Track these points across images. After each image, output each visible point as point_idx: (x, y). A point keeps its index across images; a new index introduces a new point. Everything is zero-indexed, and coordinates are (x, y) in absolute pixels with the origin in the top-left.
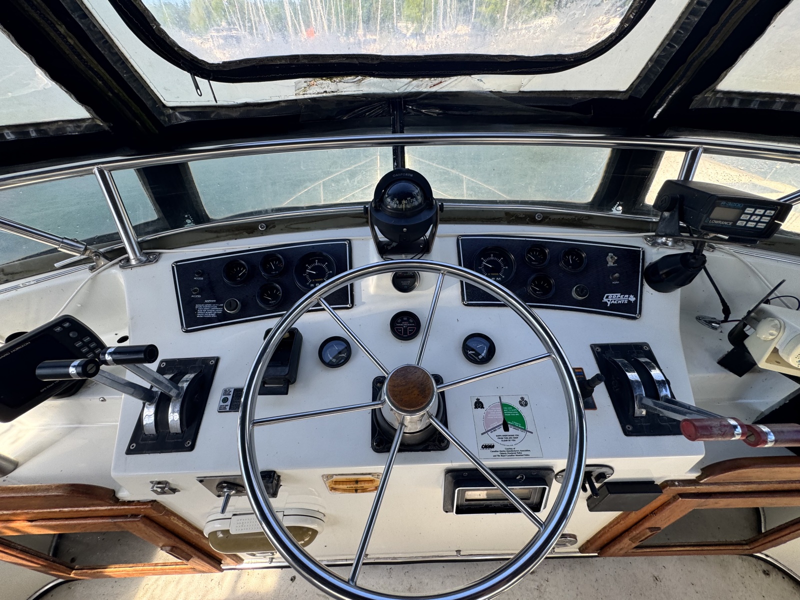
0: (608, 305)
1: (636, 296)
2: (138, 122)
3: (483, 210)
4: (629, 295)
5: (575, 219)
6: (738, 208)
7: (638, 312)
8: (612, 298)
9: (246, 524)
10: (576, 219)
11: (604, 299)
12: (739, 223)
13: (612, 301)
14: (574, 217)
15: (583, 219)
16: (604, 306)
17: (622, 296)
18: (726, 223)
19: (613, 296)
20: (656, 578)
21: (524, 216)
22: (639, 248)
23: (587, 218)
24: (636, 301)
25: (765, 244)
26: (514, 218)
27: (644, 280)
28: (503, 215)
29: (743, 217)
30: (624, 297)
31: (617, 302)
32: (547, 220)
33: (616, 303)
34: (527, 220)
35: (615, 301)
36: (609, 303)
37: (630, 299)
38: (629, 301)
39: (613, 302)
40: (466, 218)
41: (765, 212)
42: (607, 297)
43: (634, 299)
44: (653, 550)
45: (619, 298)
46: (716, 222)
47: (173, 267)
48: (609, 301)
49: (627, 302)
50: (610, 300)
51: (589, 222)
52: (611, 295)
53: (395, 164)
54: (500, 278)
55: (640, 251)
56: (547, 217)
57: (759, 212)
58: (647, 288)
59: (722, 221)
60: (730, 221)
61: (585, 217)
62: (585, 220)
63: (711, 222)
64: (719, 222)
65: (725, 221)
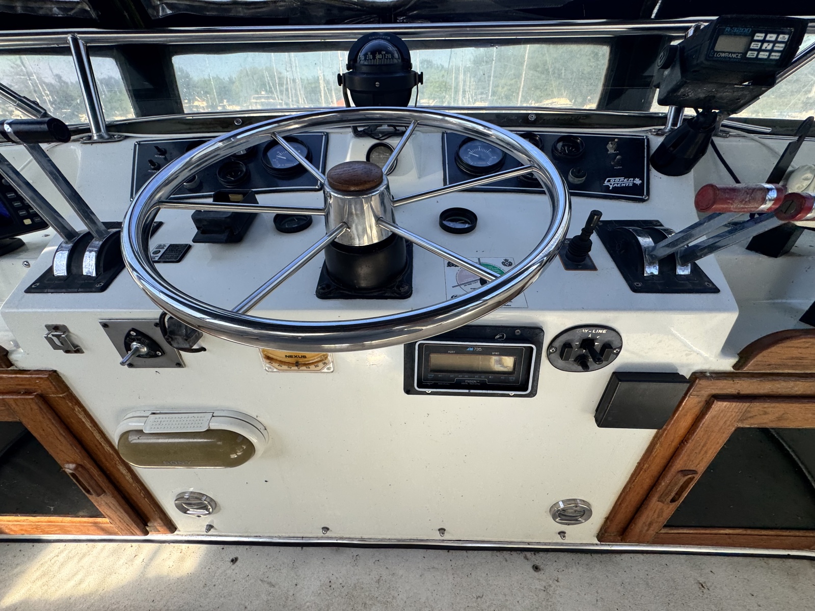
0: (611, 188)
1: (642, 179)
2: (126, 14)
4: (634, 178)
5: (572, 119)
6: (745, 35)
7: (645, 194)
8: (614, 181)
9: (164, 423)
10: (573, 118)
11: (606, 182)
12: (750, 54)
13: (614, 184)
14: (570, 117)
16: (606, 189)
17: (626, 180)
18: (734, 56)
19: (615, 179)
20: (702, 585)
21: (516, 118)
22: (644, 137)
23: (585, 118)
24: (642, 184)
26: (506, 120)
27: (651, 166)
28: (493, 118)
29: (753, 46)
30: (628, 180)
31: (621, 185)
32: (541, 121)
33: (619, 185)
34: (520, 122)
35: (618, 184)
36: (611, 186)
37: (635, 182)
38: (634, 184)
39: (616, 185)
41: (777, 38)
42: (609, 181)
43: (641, 182)
44: (691, 532)
45: (623, 181)
46: (723, 55)
47: (135, 145)
48: (611, 184)
49: (632, 185)
50: (613, 183)
52: (612, 179)
55: (644, 139)
57: (770, 37)
58: (654, 172)
59: (729, 53)
60: (739, 53)
61: (583, 117)
62: (582, 119)
63: (716, 55)
64: (726, 55)
65: (732, 53)
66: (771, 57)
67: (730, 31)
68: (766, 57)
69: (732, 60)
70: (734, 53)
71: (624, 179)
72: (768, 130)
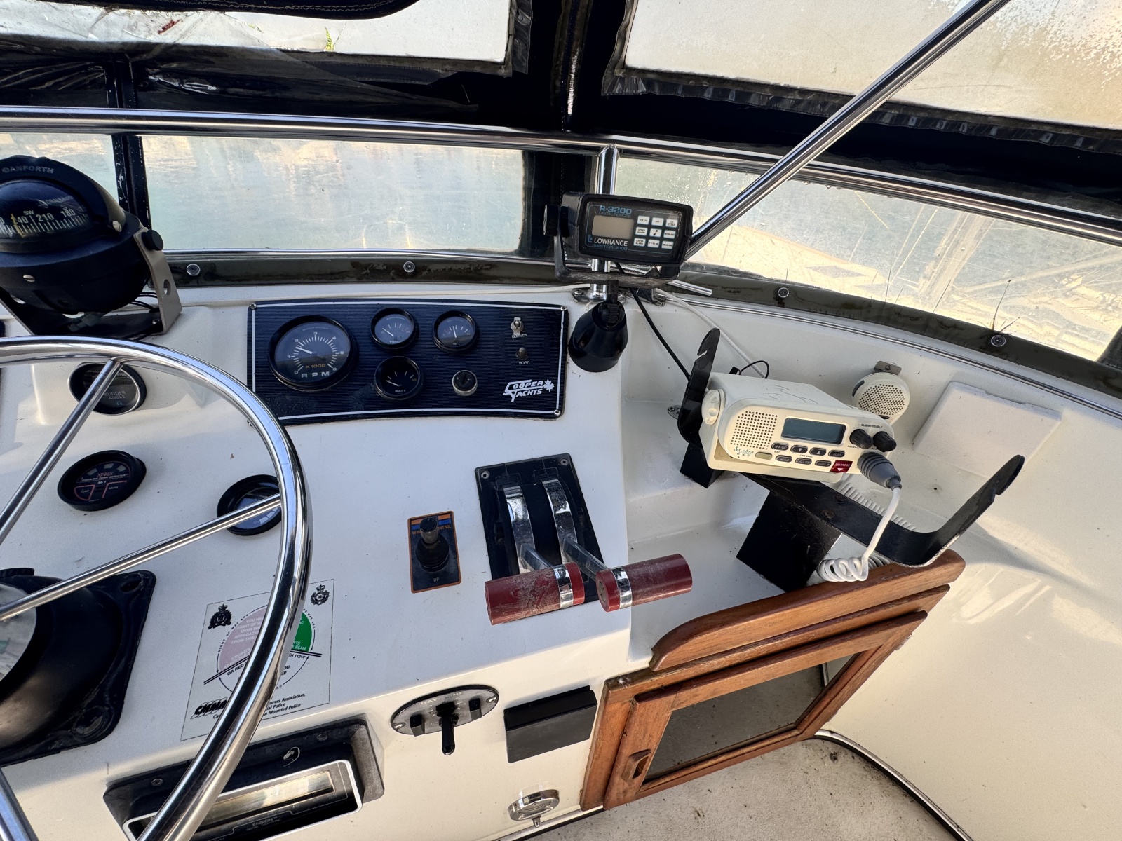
0: (513, 400)
1: (555, 382)
3: (311, 260)
4: (545, 380)
6: (626, 217)
7: (557, 407)
8: (518, 388)
10: (472, 268)
11: (506, 390)
12: (637, 242)
13: (518, 392)
14: (468, 266)
15: (481, 269)
16: (506, 402)
17: (533, 383)
18: (619, 243)
19: (519, 384)
20: (698, 814)
21: (385, 267)
22: (559, 306)
23: (488, 267)
24: (555, 389)
25: (729, 292)
26: (368, 271)
27: (569, 356)
28: (348, 267)
29: (639, 231)
30: (536, 384)
31: (526, 393)
32: (425, 273)
33: (524, 395)
34: (391, 274)
35: (522, 392)
36: (513, 397)
37: (545, 387)
38: (544, 391)
39: (520, 394)
40: (281, 275)
41: (665, 223)
42: (511, 388)
43: (553, 386)
45: (530, 386)
46: (605, 242)
49: (541, 392)
50: (516, 391)
51: (492, 272)
52: (516, 384)
53: (121, 177)
54: (328, 373)
55: (560, 311)
56: (424, 268)
57: (657, 222)
58: (572, 367)
59: (612, 239)
60: (624, 240)
61: (486, 265)
62: (485, 269)
63: (597, 241)
64: (609, 241)
65: (615, 239)
66: (663, 247)
67: (606, 211)
68: (657, 246)
69: (617, 248)
70: (619, 239)
71: (531, 382)
72: (709, 292)
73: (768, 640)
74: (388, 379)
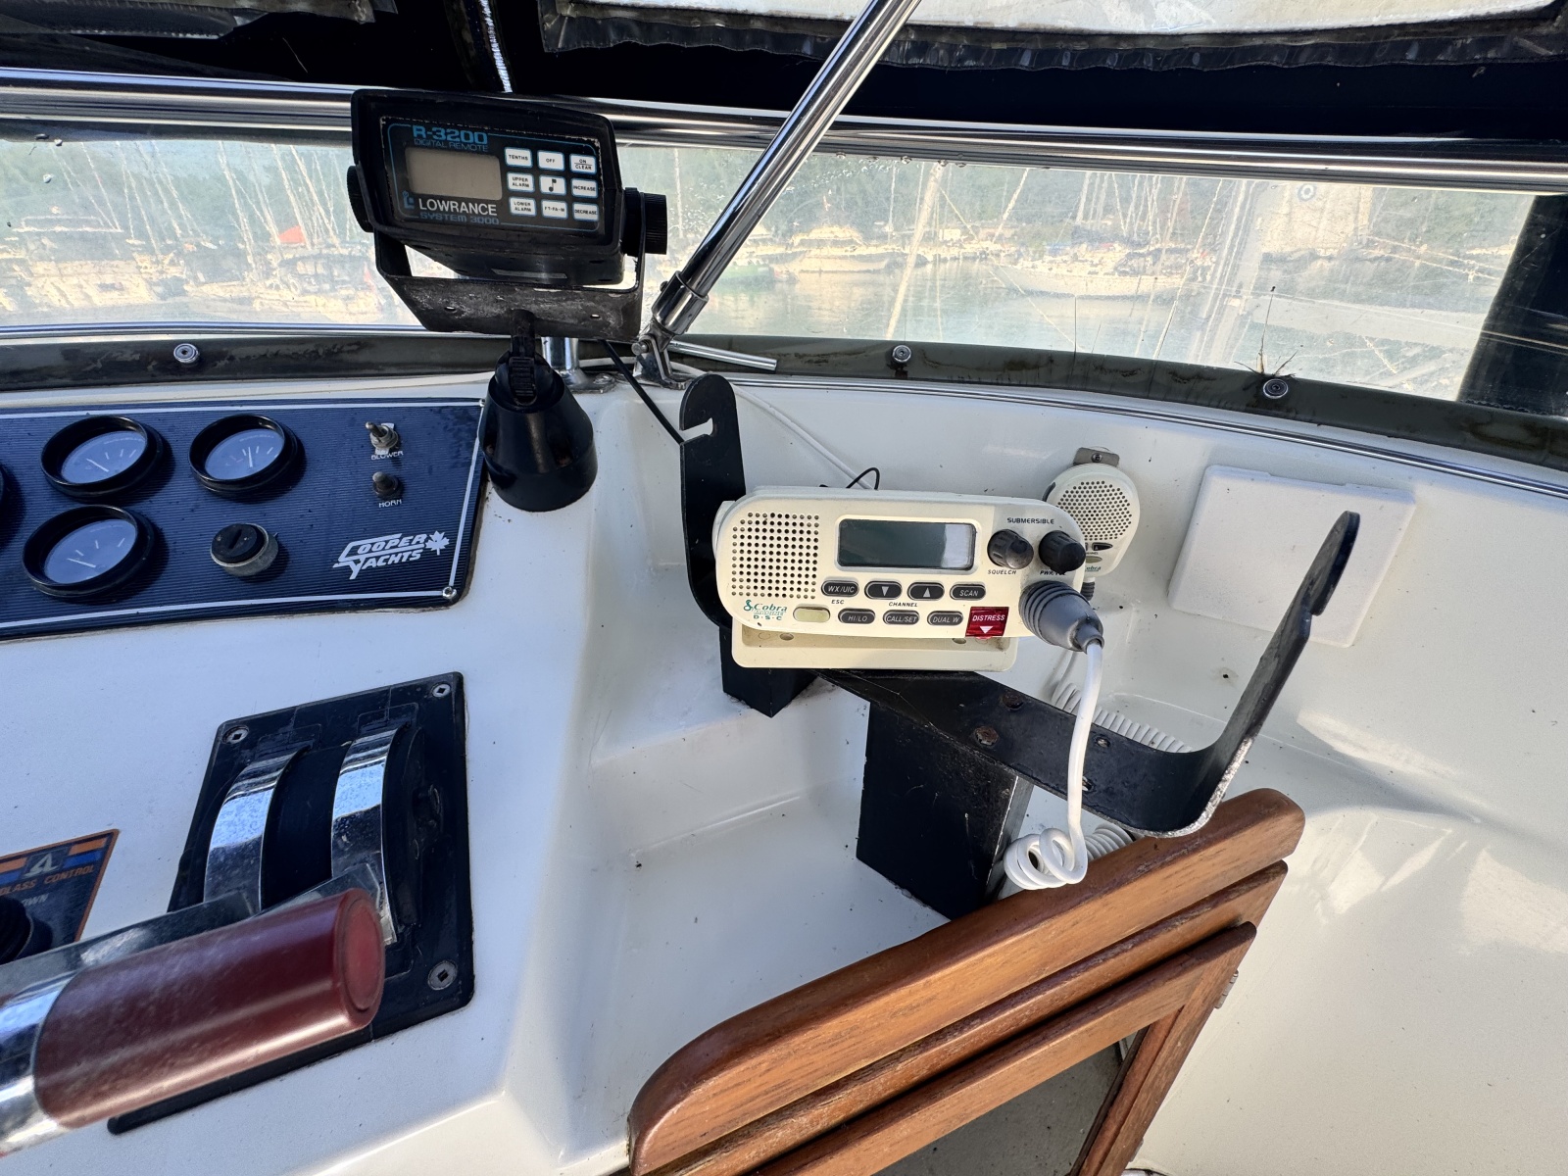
0: (354, 577)
1: (452, 536)
4: (430, 532)
5: (316, 352)
6: (478, 151)
7: (452, 582)
8: (370, 551)
10: (321, 352)
11: (342, 557)
12: (516, 206)
13: (367, 559)
15: (340, 351)
16: (341, 581)
17: (405, 539)
19: (373, 544)
21: (137, 357)
23: (355, 347)
24: (450, 548)
28: (57, 360)
29: (515, 182)
30: (411, 540)
31: (386, 560)
32: (221, 364)
33: (381, 563)
34: (150, 367)
35: (378, 558)
36: (356, 570)
37: (429, 545)
38: (427, 553)
39: (373, 563)
41: (567, 163)
42: (354, 552)
43: (446, 542)
45: (396, 547)
46: (444, 206)
48: (357, 562)
49: (419, 556)
50: (362, 558)
51: (363, 357)
52: (366, 543)
55: (479, 408)
56: (220, 356)
57: (549, 160)
58: (495, 503)
59: (459, 200)
60: (487, 202)
61: (350, 345)
62: (348, 352)
63: (424, 205)
64: (452, 205)
65: (467, 201)
66: (577, 216)
67: (429, 137)
68: (564, 215)
69: (477, 220)
71: (400, 539)
72: (770, 363)
73: (926, 1043)
74: (76, 556)
